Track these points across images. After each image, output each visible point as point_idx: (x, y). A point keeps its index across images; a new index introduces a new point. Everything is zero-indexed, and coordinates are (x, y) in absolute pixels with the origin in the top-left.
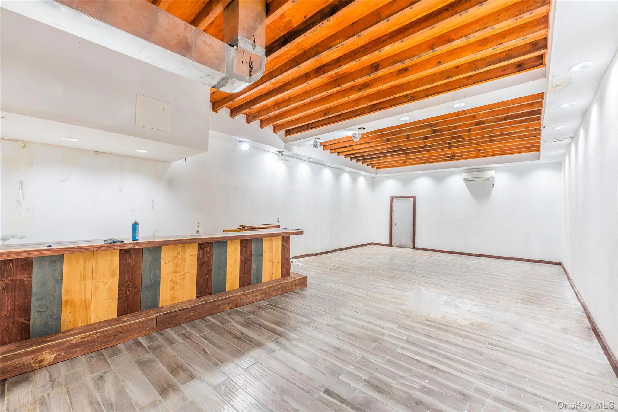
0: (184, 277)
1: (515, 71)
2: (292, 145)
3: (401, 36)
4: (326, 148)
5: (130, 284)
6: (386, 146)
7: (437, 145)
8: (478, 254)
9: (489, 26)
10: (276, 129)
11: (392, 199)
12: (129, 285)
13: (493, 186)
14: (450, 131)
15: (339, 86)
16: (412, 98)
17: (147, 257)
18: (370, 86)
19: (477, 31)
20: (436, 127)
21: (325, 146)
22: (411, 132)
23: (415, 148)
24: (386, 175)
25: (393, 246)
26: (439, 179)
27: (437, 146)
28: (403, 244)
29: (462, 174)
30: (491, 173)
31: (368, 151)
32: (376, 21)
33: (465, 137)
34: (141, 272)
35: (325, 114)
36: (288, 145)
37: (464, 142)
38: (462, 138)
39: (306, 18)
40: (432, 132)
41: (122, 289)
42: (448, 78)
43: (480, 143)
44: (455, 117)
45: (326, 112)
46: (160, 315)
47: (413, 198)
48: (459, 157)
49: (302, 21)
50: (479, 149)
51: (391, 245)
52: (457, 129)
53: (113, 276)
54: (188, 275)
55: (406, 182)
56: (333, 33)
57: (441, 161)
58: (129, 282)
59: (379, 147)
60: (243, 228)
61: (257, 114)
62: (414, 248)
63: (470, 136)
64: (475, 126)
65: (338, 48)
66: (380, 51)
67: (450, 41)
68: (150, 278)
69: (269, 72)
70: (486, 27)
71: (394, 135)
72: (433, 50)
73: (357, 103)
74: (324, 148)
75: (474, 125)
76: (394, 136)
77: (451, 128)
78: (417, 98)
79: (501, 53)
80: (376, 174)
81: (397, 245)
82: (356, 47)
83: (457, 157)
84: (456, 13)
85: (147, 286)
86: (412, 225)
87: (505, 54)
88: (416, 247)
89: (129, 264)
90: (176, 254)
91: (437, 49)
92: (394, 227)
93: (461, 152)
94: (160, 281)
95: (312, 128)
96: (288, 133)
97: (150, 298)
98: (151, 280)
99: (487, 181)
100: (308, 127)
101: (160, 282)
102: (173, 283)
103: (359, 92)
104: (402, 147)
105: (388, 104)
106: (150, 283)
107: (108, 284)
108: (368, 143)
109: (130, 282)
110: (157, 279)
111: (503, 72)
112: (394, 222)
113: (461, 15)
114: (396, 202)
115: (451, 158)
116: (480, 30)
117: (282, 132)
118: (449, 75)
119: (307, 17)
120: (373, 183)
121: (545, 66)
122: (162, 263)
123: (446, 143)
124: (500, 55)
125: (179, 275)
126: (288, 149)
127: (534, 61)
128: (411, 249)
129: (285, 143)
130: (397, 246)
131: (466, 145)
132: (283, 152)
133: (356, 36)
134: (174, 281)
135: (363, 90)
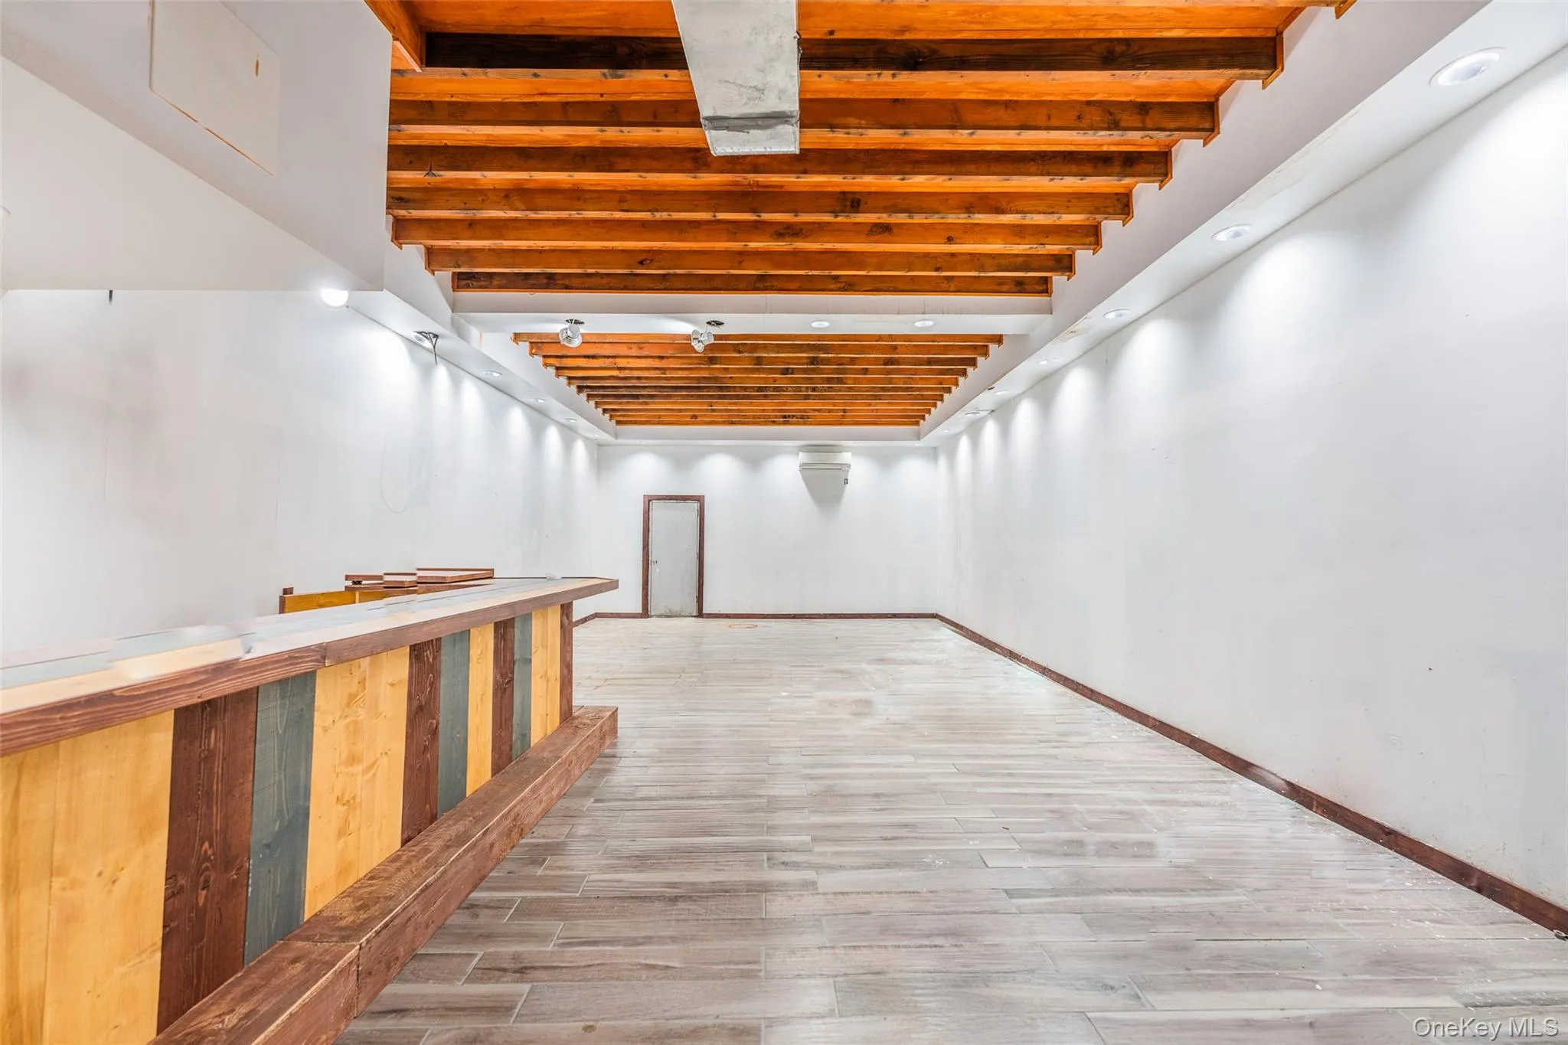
0: (374, 775)
1: (1013, 290)
2: (469, 321)
3: (953, 170)
4: (538, 348)
5: (210, 852)
6: (696, 372)
7: (790, 389)
8: (822, 613)
9: (1058, 213)
10: (433, 259)
11: (649, 501)
12: (207, 859)
13: (846, 481)
14: (842, 367)
15: (754, 211)
16: (849, 286)
17: (271, 716)
18: (807, 237)
19: (1040, 213)
20: (829, 353)
21: (539, 345)
22: (779, 353)
23: (745, 389)
24: (638, 442)
25: (651, 617)
26: (754, 462)
27: (790, 391)
28: (676, 608)
29: (798, 454)
30: (846, 457)
31: (639, 378)
32: (950, 123)
33: (849, 382)
34: (250, 784)
35: (641, 262)
36: (460, 318)
37: (840, 391)
38: (845, 384)
39: (832, 37)
40: (808, 360)
41: (182, 887)
42: (937, 270)
43: (859, 397)
44: (877, 341)
45: (645, 258)
46: (368, 941)
47: (700, 500)
48: (803, 419)
49: (817, 36)
50: (844, 410)
51: (645, 614)
52: (854, 365)
53: (143, 835)
54: (384, 760)
55: (682, 463)
56: (842, 96)
57: (766, 423)
58: (206, 845)
59: (680, 372)
60: (354, 583)
61: (417, 195)
62: (700, 614)
63: (858, 381)
64: (884, 365)
65: (846, 136)
66: (903, 179)
67: (999, 211)
68: (280, 805)
69: (601, 99)
70: (1053, 213)
71: (740, 352)
72: (971, 215)
73: (740, 262)
74: (531, 348)
75: (883, 362)
76: (739, 355)
77: (844, 361)
78: (856, 288)
79: (1017, 255)
80: (616, 436)
81: (660, 613)
82: (851, 147)
83: (801, 418)
84: (1048, 174)
85: (268, 846)
86: (696, 562)
87: (1020, 259)
88: (704, 612)
89: (210, 756)
90: (355, 687)
91: (976, 215)
92: (655, 572)
93: (814, 410)
94: (308, 808)
95: (567, 288)
96: (462, 281)
97: (278, 893)
98: (280, 812)
99: (837, 472)
100: (550, 282)
101: (307, 816)
102: (346, 807)
103: (775, 240)
104: (726, 380)
105: (797, 285)
106: (276, 828)
107: (124, 878)
108: (662, 358)
109: (211, 846)
110: (301, 803)
111: (998, 287)
112: (652, 557)
113: (1052, 180)
114: (658, 510)
115: (786, 419)
116: (1044, 213)
117: (446, 275)
118: (938, 265)
119: (837, 36)
120: (602, 459)
121: (1051, 296)
122: (317, 731)
123: (807, 388)
124: (1014, 259)
125: (360, 768)
126: (461, 333)
127: (1037, 283)
128: (693, 619)
129: (453, 312)
130: (659, 616)
131: (837, 397)
132: (436, 336)
133: (901, 131)
134: (346, 798)
135: (787, 238)
